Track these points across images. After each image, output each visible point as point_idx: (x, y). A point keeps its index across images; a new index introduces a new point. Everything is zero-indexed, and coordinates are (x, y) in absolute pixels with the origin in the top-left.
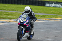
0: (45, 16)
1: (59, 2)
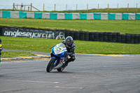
1: (28, 28)
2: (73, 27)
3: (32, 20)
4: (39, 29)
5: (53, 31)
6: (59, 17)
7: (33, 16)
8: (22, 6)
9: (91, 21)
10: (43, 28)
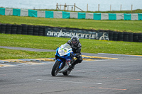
0: (45, 54)
1: (71, 29)
2: (117, 28)
3: (75, 21)
4: (82, 30)
5: (97, 31)
6: (102, 18)
7: (76, 16)
8: (66, 6)
9: (136, 22)
10: (86, 28)
